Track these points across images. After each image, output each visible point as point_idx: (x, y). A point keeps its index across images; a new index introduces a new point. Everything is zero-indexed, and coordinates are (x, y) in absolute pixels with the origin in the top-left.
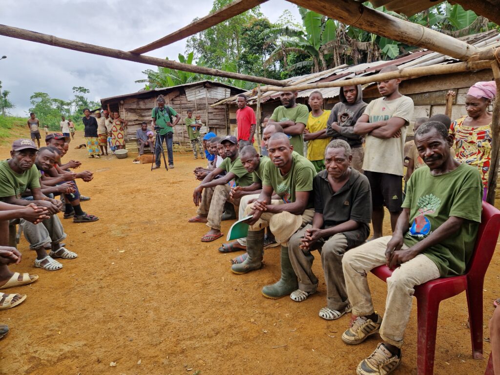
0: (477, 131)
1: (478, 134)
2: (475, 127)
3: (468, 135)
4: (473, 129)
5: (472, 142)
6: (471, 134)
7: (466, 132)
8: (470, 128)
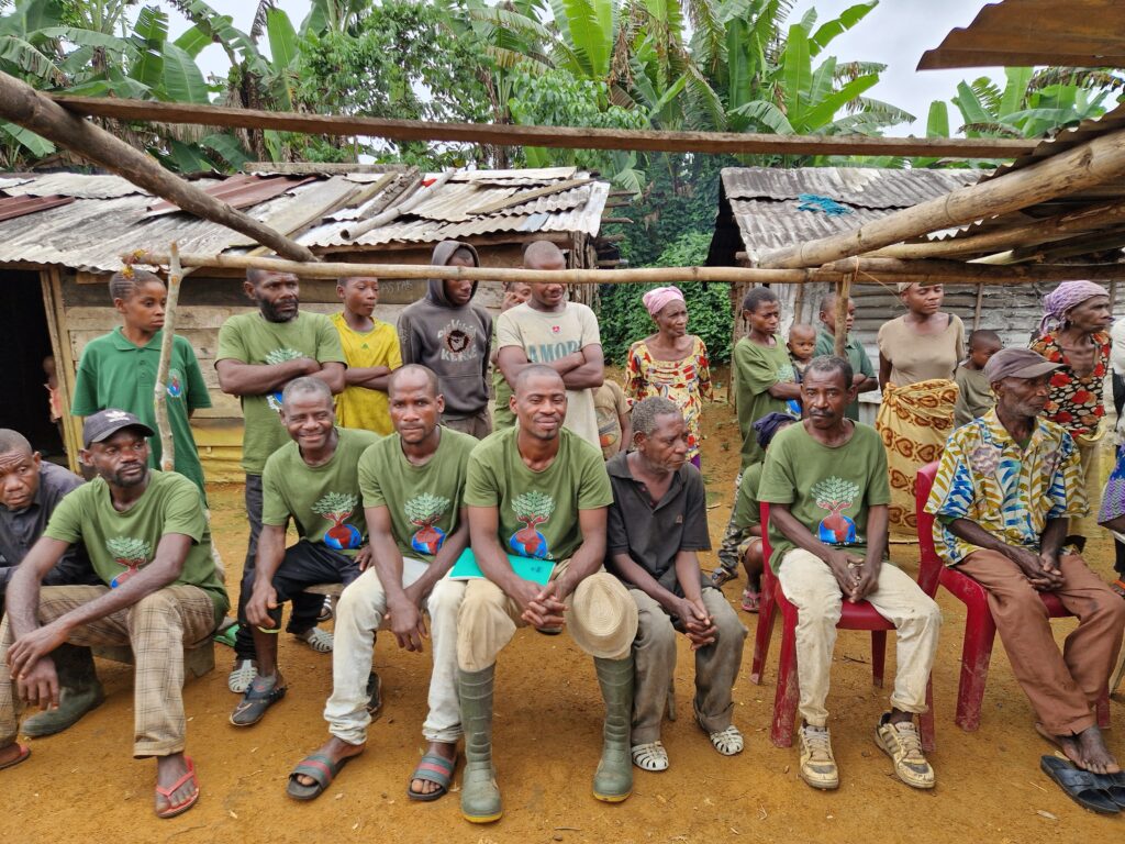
0: (682, 368)
1: (685, 371)
2: (679, 362)
3: (672, 376)
4: (677, 366)
5: (681, 386)
6: (676, 373)
7: (667, 371)
8: (673, 364)
